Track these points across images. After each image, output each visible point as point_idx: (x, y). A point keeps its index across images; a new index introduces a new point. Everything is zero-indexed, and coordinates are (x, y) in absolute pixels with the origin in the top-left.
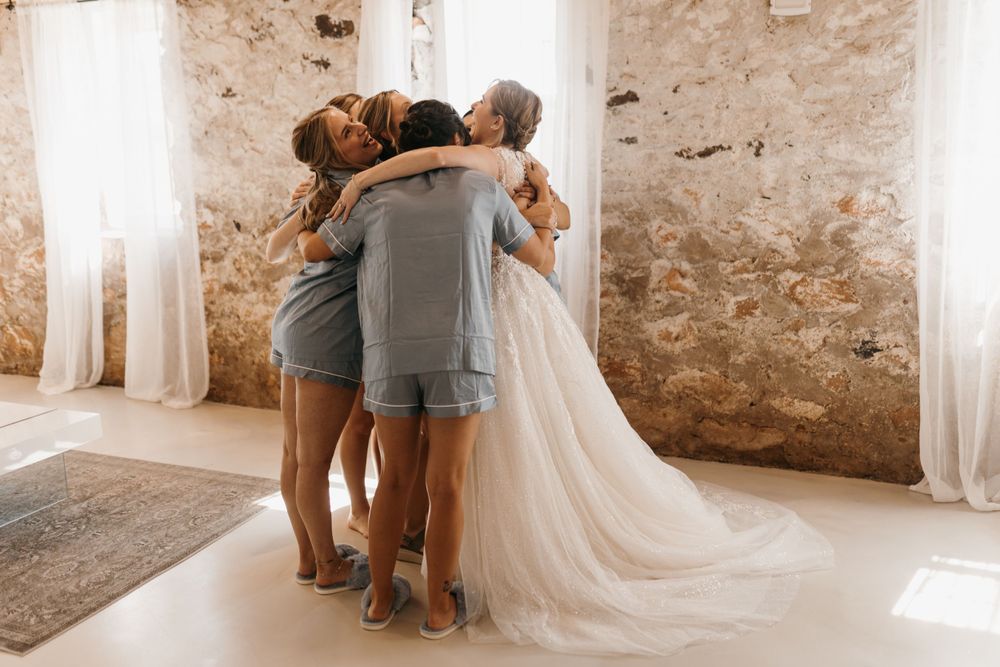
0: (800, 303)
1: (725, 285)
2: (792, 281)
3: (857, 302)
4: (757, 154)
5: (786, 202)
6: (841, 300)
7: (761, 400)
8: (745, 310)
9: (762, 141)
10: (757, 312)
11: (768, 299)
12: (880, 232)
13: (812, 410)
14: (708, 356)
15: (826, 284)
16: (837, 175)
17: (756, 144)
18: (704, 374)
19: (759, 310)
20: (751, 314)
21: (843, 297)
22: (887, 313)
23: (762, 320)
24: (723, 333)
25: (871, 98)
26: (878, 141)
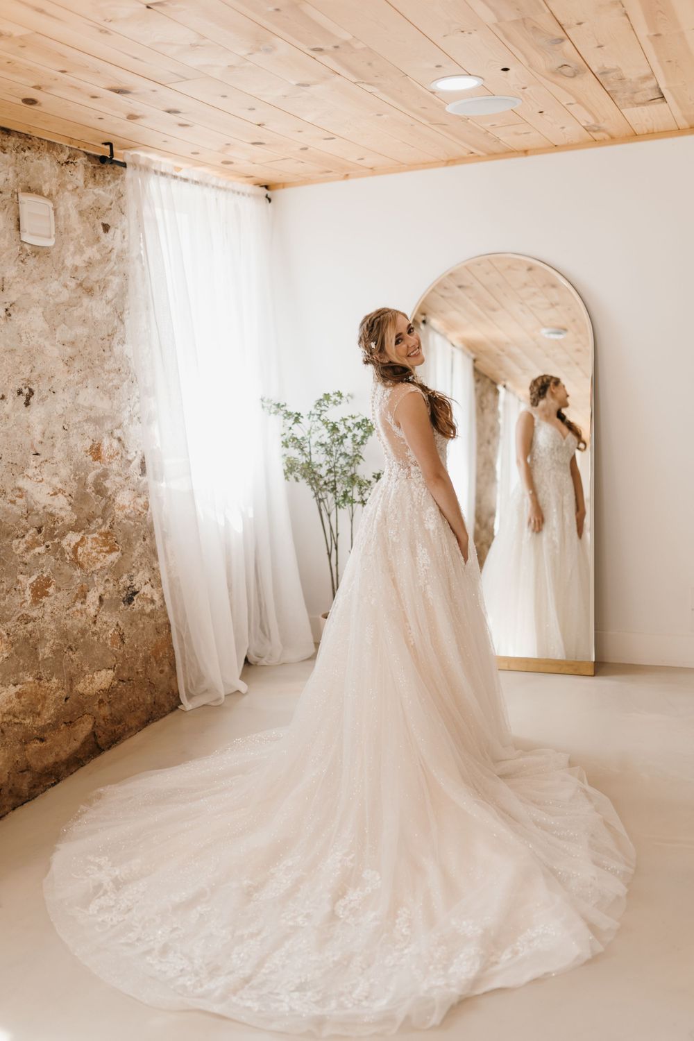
0: (82, 566)
1: (21, 567)
2: (73, 544)
3: (118, 551)
4: (27, 404)
5: (53, 458)
6: (107, 552)
7: (71, 689)
8: (40, 591)
9: (33, 387)
10: (51, 590)
11: (57, 571)
12: (120, 475)
13: (104, 678)
14: (22, 661)
15: (95, 539)
16: (86, 421)
17: (26, 391)
18: (19, 687)
19: (53, 586)
20: (46, 594)
21: (108, 548)
22: (136, 554)
23: (56, 597)
24: (30, 626)
25: (100, 341)
26: (111, 384)
